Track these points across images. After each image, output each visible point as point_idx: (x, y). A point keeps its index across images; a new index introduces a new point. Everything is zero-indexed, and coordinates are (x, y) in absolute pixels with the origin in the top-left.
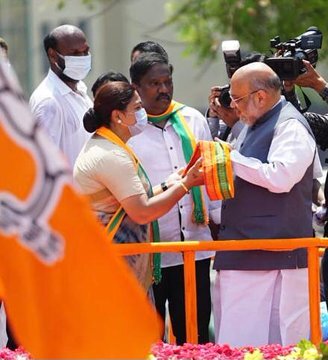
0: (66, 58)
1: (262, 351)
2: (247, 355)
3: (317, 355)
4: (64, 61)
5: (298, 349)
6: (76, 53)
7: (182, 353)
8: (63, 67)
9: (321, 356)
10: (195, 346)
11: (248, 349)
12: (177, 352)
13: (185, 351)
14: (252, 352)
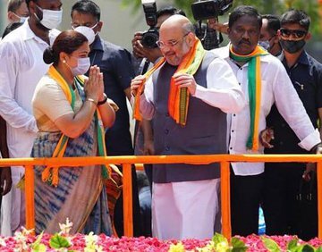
0: (44, 11)
1: (183, 243)
2: (172, 246)
3: (227, 248)
4: (42, 13)
5: (212, 243)
6: (52, 8)
7: (120, 244)
8: (41, 18)
9: (232, 248)
10: (131, 238)
11: (173, 242)
12: (116, 244)
13: (123, 242)
14: (176, 244)
